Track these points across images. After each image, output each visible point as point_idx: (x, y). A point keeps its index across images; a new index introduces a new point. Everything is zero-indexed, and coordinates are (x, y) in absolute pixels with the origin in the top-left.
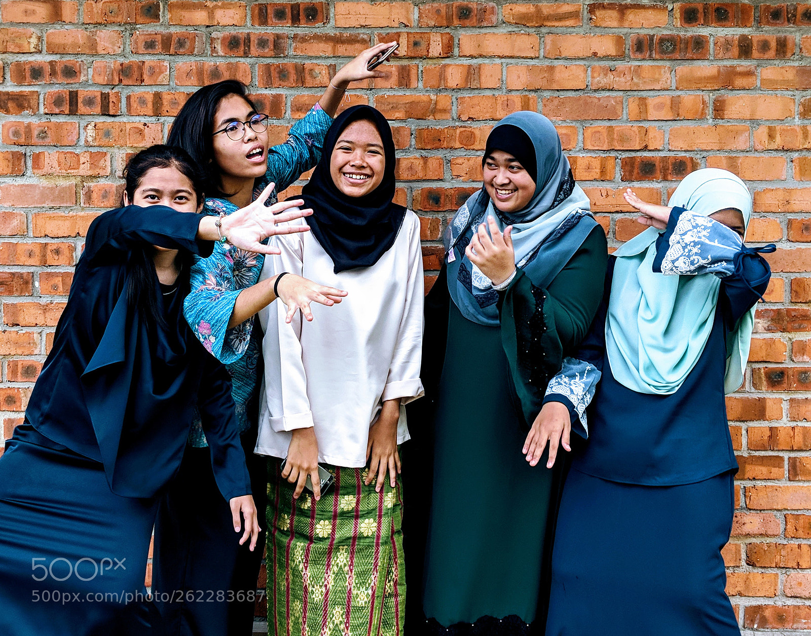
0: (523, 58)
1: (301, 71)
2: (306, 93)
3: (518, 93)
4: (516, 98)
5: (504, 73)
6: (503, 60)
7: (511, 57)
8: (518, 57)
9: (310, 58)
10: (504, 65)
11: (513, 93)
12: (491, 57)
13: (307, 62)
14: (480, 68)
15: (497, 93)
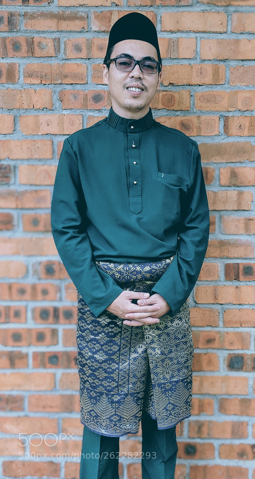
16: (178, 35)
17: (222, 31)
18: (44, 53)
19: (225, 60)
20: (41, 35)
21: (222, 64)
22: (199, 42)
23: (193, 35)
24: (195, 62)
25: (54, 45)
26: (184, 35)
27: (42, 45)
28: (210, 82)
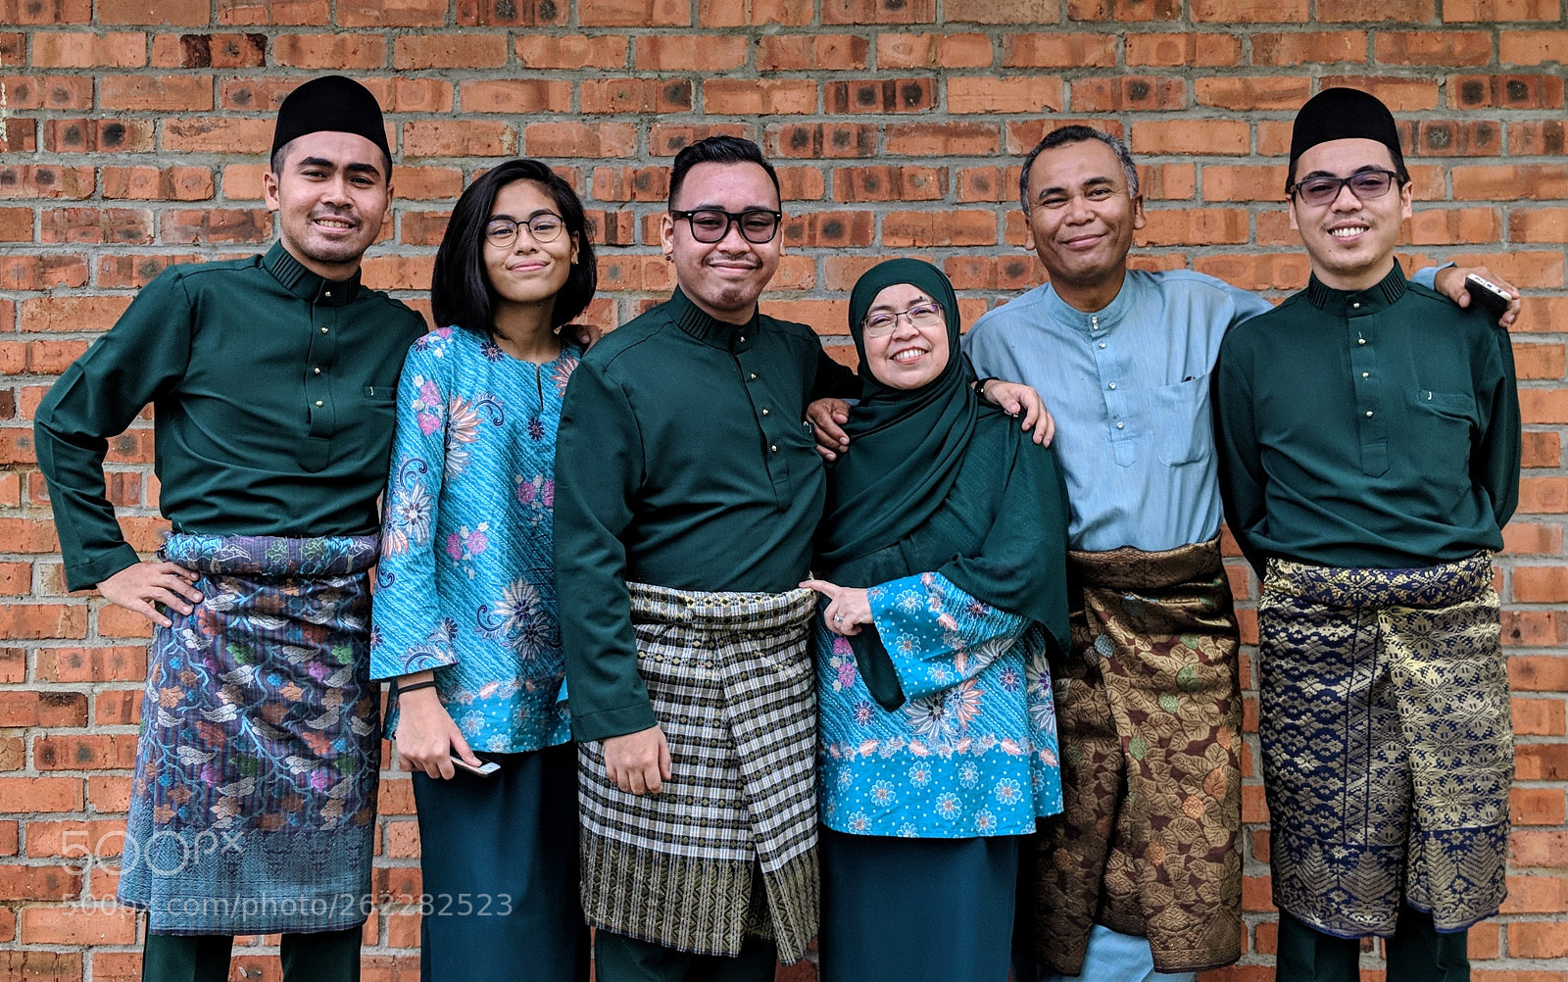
0: (1226, 155)
1: (896, 178)
2: (904, 208)
3: (1220, 206)
4: (1217, 213)
5: (1199, 177)
6: (1197, 159)
7: (1209, 154)
8: (1219, 155)
9: (911, 158)
10: (1199, 166)
11: (1213, 207)
12: (1178, 154)
13: (907, 164)
14: (1162, 171)
15: (1188, 206)
16: (1161, 160)
17: (1241, 152)
18: (921, 194)
19: (1246, 202)
20: (914, 163)
21: (1241, 208)
22: (1199, 172)
23: (1188, 160)
24: (1194, 206)
25: (939, 180)
26: (1172, 160)
27: (916, 181)
28: (1222, 240)
